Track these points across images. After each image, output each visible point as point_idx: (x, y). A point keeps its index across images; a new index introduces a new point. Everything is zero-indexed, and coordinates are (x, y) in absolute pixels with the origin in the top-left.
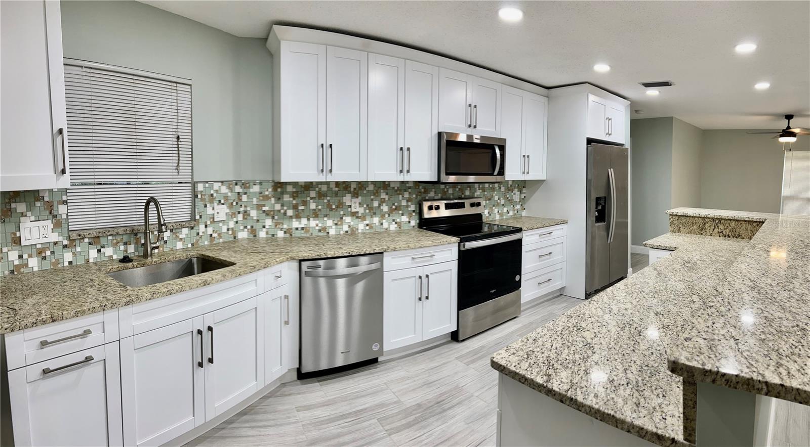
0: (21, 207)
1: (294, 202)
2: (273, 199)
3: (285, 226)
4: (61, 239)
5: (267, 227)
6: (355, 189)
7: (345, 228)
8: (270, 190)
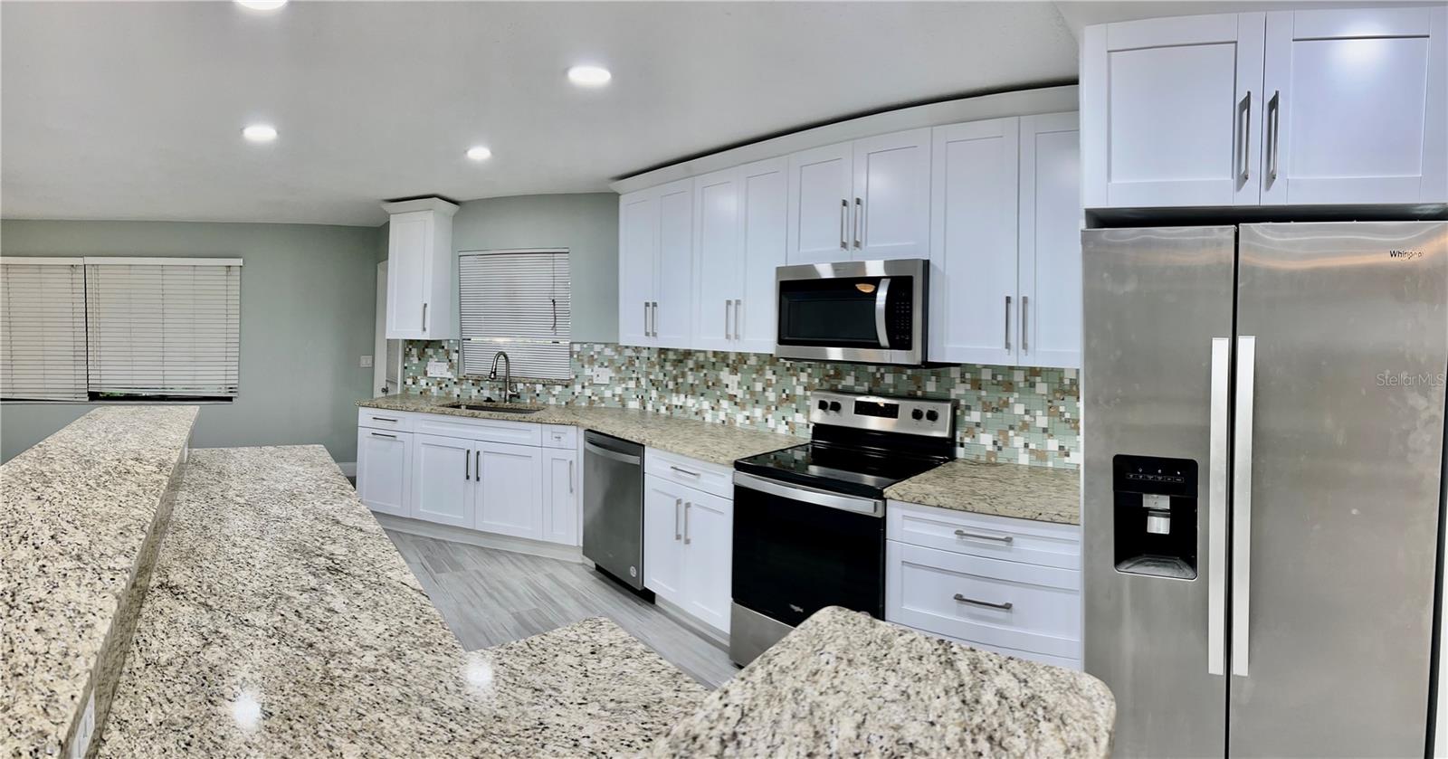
0: (430, 351)
1: (674, 372)
2: (657, 367)
3: (666, 401)
4: (452, 377)
5: (653, 399)
6: (734, 361)
7: (722, 416)
8: (656, 356)
